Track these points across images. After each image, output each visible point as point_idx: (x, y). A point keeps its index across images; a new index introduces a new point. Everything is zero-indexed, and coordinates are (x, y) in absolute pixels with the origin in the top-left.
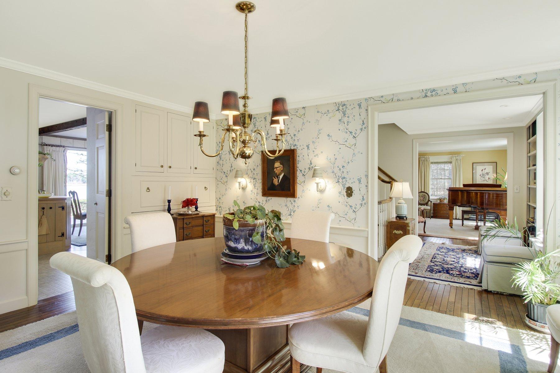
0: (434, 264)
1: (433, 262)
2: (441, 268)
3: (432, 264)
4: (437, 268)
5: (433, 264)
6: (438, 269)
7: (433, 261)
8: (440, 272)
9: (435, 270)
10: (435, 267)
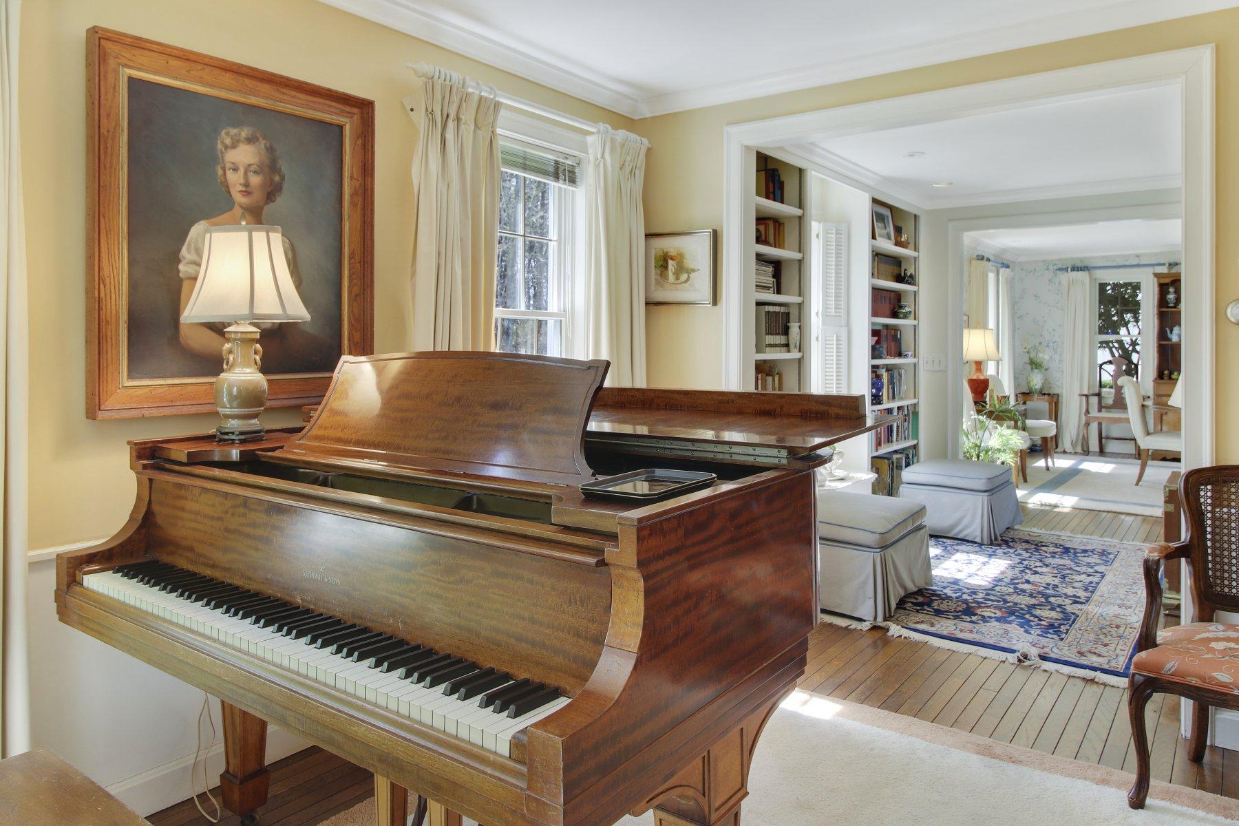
0: (1096, 568)
1: (1097, 572)
2: (1080, 558)
3: (1101, 568)
4: (1089, 560)
5: (1098, 568)
6: (1088, 556)
7: (1099, 575)
8: (1085, 551)
9: (1095, 556)
10: (1093, 560)
